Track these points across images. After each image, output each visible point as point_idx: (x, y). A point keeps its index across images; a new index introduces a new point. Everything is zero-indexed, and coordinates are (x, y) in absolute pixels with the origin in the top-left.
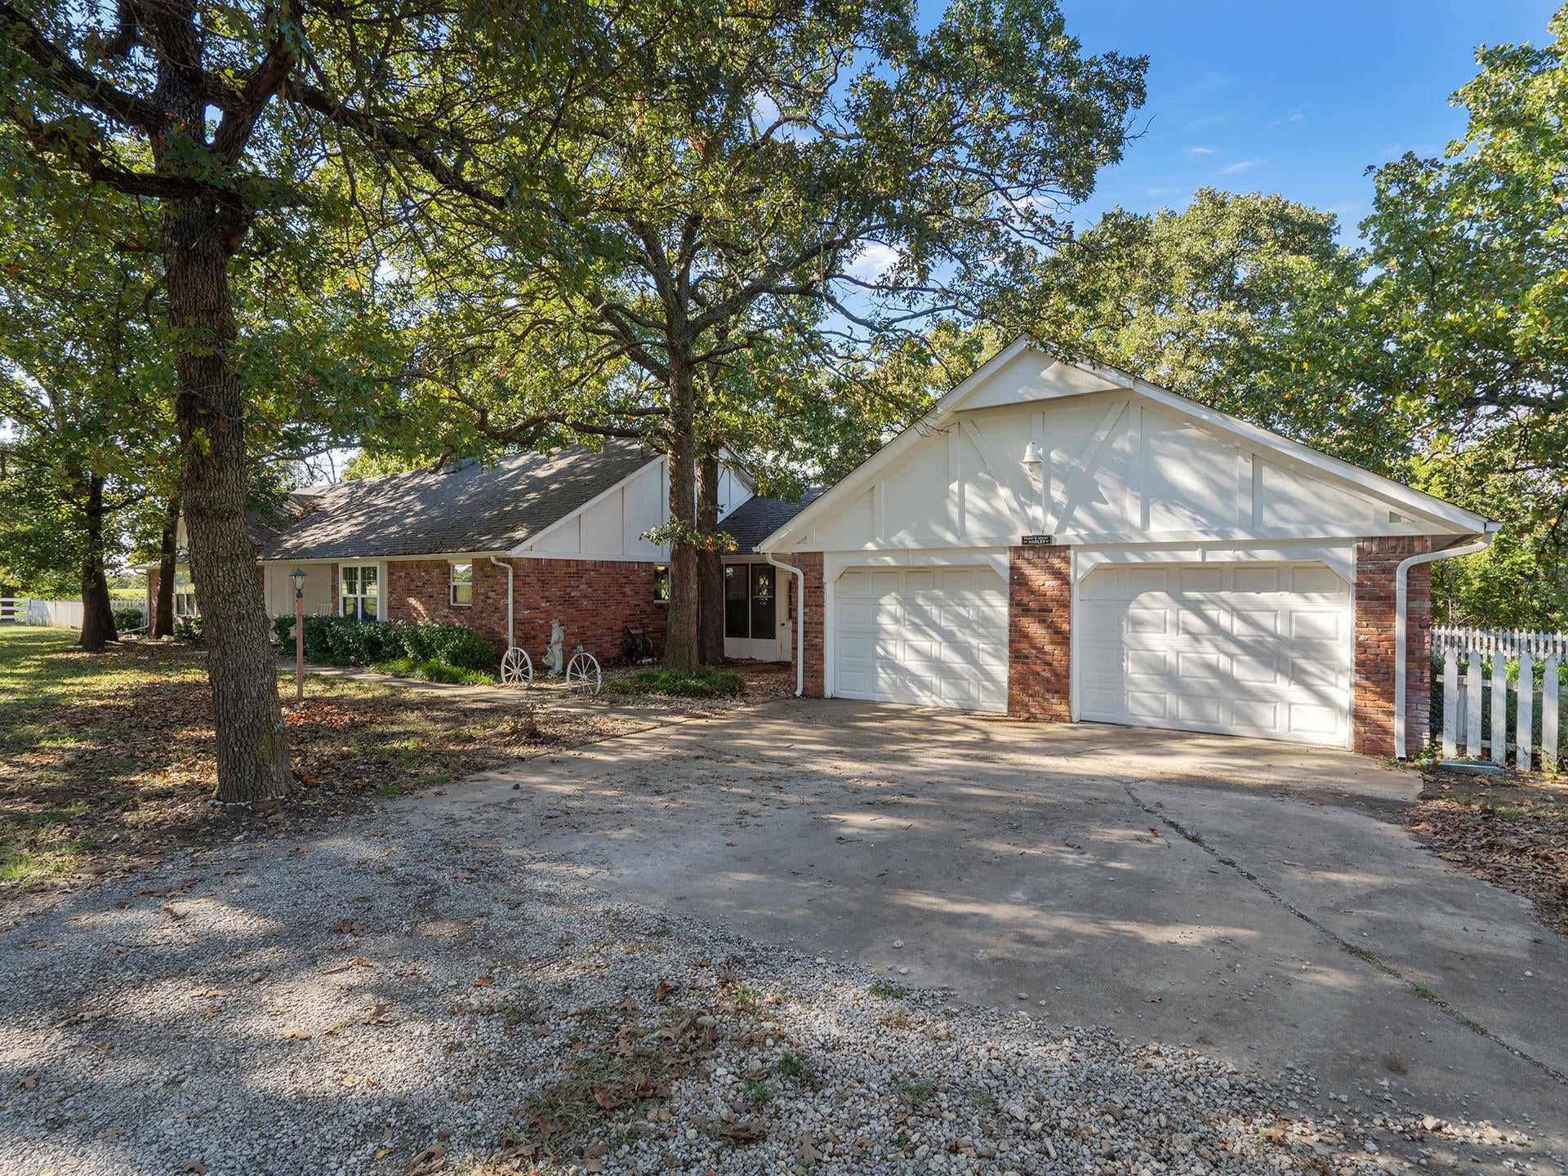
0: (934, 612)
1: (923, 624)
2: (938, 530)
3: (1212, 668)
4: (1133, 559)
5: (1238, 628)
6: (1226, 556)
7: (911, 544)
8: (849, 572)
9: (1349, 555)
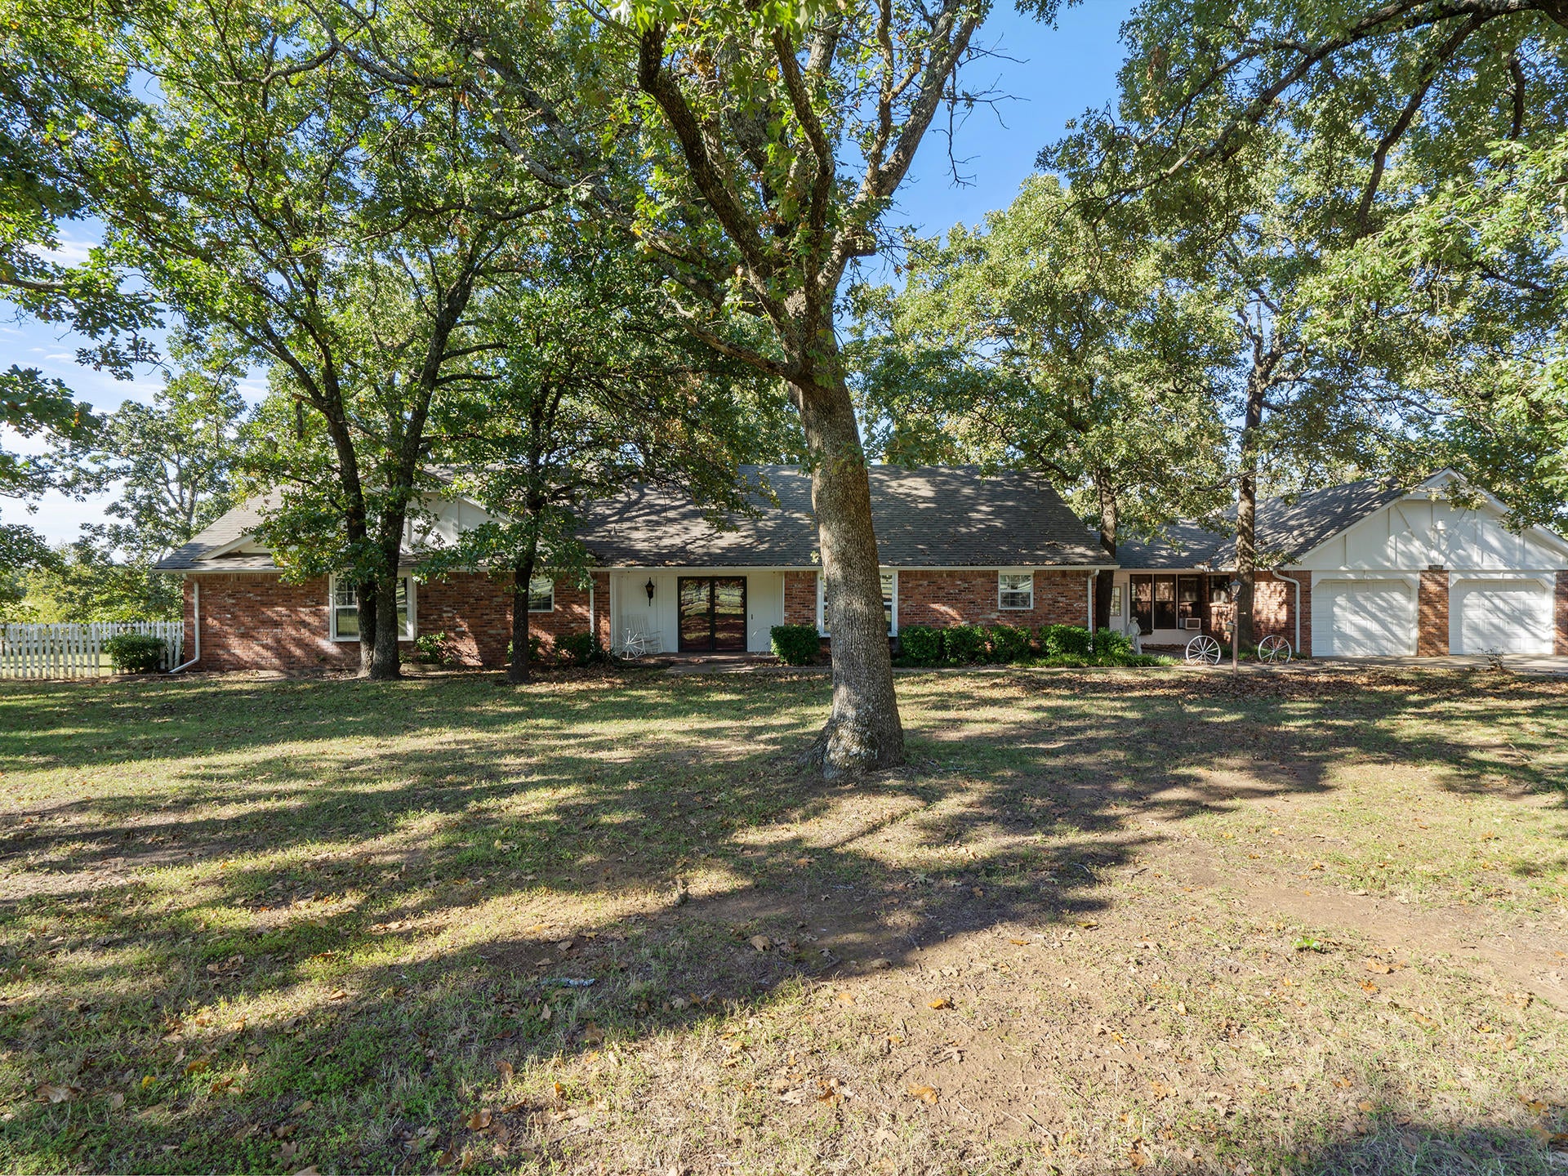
0: (1369, 606)
1: (1360, 609)
2: (1380, 559)
3: (1492, 624)
4: (1473, 577)
5: (1506, 608)
6: (1509, 576)
7: (1366, 567)
8: (1323, 582)
9: (1552, 577)
